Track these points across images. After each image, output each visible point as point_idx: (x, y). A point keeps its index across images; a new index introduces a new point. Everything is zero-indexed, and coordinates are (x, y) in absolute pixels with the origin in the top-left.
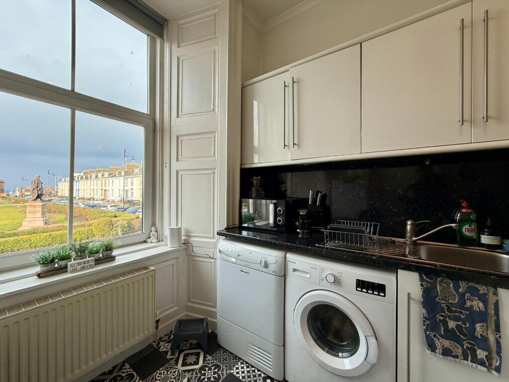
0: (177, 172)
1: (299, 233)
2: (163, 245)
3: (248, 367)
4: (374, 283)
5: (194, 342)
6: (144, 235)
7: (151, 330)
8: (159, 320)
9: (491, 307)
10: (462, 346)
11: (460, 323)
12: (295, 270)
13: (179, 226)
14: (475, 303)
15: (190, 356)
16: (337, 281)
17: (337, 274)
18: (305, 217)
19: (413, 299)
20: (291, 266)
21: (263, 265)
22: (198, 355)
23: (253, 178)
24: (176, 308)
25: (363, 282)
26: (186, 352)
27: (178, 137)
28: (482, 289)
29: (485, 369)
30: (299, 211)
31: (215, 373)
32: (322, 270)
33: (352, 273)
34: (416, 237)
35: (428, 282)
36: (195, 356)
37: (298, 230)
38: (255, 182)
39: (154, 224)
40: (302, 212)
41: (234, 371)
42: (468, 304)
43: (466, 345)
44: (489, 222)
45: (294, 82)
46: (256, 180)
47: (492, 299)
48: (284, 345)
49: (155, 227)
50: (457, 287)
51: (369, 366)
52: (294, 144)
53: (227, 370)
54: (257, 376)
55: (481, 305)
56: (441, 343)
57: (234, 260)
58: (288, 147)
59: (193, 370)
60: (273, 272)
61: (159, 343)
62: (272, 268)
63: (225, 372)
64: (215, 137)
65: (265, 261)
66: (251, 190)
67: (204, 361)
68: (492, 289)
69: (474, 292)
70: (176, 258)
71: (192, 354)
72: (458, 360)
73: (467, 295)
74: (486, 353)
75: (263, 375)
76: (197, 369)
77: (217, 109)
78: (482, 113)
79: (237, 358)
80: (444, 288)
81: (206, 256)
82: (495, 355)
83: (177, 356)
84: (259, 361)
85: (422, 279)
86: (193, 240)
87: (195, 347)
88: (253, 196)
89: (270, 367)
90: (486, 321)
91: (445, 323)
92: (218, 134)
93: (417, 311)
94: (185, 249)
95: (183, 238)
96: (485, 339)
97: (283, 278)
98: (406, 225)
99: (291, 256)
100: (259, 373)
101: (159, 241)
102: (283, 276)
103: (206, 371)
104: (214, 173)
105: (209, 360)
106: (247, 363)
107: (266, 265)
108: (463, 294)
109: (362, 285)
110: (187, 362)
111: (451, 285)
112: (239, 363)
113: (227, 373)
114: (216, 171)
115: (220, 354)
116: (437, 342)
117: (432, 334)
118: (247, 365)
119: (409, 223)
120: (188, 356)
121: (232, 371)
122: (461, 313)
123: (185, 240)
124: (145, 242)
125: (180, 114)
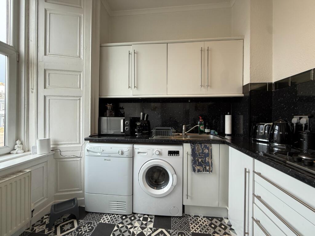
0: (45, 97)
1: (137, 135)
2: (31, 154)
3: (110, 216)
4: (175, 151)
5: (66, 217)
6: (8, 148)
7: (28, 219)
8: (34, 210)
9: (210, 151)
10: (203, 167)
11: (202, 159)
12: (139, 153)
13: (47, 138)
14: (206, 150)
15: (65, 225)
16: (160, 154)
17: (160, 150)
18: (140, 126)
19: (189, 154)
20: (136, 151)
21: (120, 154)
22: (73, 222)
23: (107, 105)
24: (46, 199)
25: (171, 151)
26: (61, 225)
27: (45, 71)
28: (208, 145)
29: (208, 173)
30: (136, 123)
31: (88, 227)
32: (153, 150)
33: (166, 148)
34: (186, 132)
35: (193, 146)
36: (70, 224)
37: (136, 134)
38: (108, 107)
39: (18, 138)
40: (138, 124)
41: (102, 221)
42: (204, 151)
43: (204, 166)
44: (207, 125)
45: (135, 53)
46: (109, 106)
47: (210, 148)
48: (133, 195)
49: (20, 140)
50: (201, 146)
51: (173, 187)
52: (135, 87)
53: (97, 223)
54: (117, 218)
55: (208, 151)
56: (197, 168)
57: (100, 154)
58: (131, 88)
59: (71, 232)
60: (126, 156)
61: (33, 229)
62: (126, 154)
63: (96, 224)
64: (80, 75)
65: (122, 151)
66: (106, 112)
67: (78, 224)
68: (210, 145)
69: (205, 147)
70: (46, 162)
71: (67, 224)
72: (202, 172)
73: (204, 148)
74: (209, 167)
75: (120, 216)
76: (74, 230)
77: (82, 57)
78: (206, 84)
79: (102, 214)
80: (198, 147)
81: (73, 156)
82: (211, 167)
83: (54, 230)
84: (117, 209)
85: (191, 146)
86: (61, 147)
87: (68, 219)
88: (108, 115)
89: (125, 209)
90: (209, 156)
91: (198, 160)
92: (83, 73)
93: (190, 158)
94: (53, 154)
95: (51, 146)
96: (208, 162)
97: (132, 158)
98: (182, 127)
99: (136, 146)
100: (118, 216)
101: (25, 152)
102: (132, 157)
103: (82, 228)
104: (80, 99)
105: (82, 222)
106: (109, 214)
107: (122, 153)
108: (203, 148)
109: (171, 153)
110: (65, 230)
111: (200, 146)
112: (104, 216)
113: (97, 224)
114: (82, 98)
115: (89, 217)
116: (196, 168)
117: (194, 166)
118: (109, 215)
119: (184, 126)
120: (64, 226)
121: (100, 222)
122: (202, 155)
123: (53, 148)
124: (10, 153)
125: (48, 53)
